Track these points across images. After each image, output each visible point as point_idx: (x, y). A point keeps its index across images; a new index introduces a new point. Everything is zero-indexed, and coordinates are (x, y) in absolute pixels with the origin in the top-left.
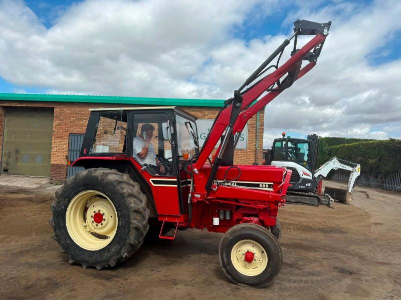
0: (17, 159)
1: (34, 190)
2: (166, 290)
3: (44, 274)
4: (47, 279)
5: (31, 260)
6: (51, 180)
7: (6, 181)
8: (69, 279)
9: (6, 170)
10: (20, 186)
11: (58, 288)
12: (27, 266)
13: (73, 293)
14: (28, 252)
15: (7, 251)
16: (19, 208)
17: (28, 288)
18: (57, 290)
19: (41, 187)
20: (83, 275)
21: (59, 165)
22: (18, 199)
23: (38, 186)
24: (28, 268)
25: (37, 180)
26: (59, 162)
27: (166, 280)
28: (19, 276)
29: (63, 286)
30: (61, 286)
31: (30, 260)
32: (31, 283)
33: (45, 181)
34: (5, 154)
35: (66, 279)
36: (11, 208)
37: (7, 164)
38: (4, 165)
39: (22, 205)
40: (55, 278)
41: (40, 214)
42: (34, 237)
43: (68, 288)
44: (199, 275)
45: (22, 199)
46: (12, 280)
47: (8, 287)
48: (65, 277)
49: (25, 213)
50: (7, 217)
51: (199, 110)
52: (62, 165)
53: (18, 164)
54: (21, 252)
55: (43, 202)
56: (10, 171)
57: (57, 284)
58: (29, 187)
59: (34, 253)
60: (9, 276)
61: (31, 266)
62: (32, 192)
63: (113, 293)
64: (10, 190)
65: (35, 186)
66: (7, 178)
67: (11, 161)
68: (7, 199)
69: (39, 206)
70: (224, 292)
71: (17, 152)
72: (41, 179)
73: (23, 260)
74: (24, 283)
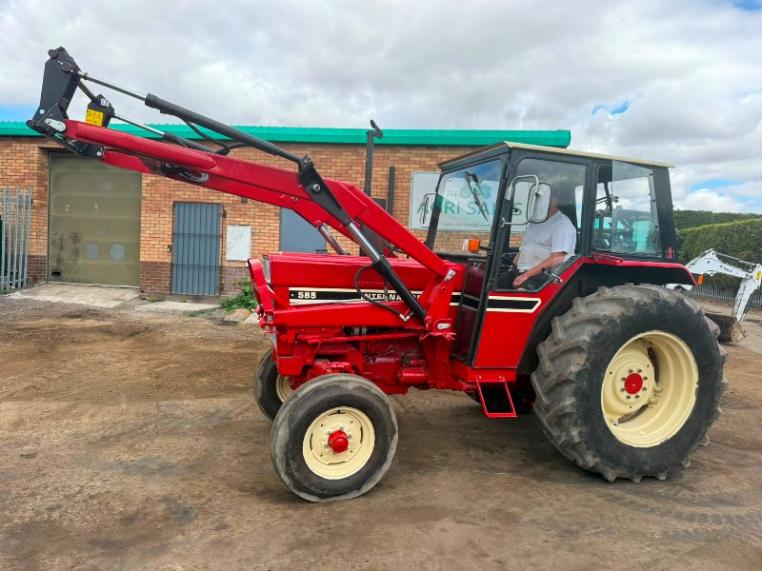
0: (76, 253)
1: (112, 312)
2: (417, 531)
3: (156, 488)
4: (165, 499)
5: (127, 456)
6: (142, 292)
7: (57, 294)
8: (210, 500)
9: (57, 274)
10: (84, 303)
11: (190, 521)
12: (121, 470)
13: (224, 533)
14: (118, 437)
15: (76, 435)
16: (87, 347)
17: (128, 520)
18: (191, 526)
19: (124, 306)
20: (238, 493)
21: (157, 263)
22: (84, 330)
23: (118, 303)
24: (123, 473)
25: (117, 293)
26: (155, 258)
27: (413, 508)
28: (108, 492)
29: (200, 517)
30: (196, 517)
31: (125, 457)
32: (135, 508)
33: (130, 295)
34: (54, 242)
35: (203, 500)
36: (73, 348)
37: (59, 261)
38: (53, 264)
39: (94, 341)
40: (180, 497)
41: (129, 359)
42: (124, 406)
43: (213, 523)
44: (477, 499)
45: (92, 330)
46: (95, 502)
47: (88, 517)
48: (200, 496)
49: (101, 356)
50: (69, 366)
51: (429, 152)
52: (161, 263)
53: (80, 261)
54: (104, 438)
55: (131, 335)
56: (64, 275)
57: (186, 512)
58: (103, 306)
59: (129, 442)
60: (87, 491)
61: (128, 469)
62: (109, 316)
63: (308, 535)
64: (67, 310)
65: (113, 304)
66: (58, 289)
67: (65, 255)
68: (64, 329)
69: (124, 342)
70: (547, 541)
71: (76, 238)
72: (122, 292)
73: (109, 455)
74: (118, 507)
